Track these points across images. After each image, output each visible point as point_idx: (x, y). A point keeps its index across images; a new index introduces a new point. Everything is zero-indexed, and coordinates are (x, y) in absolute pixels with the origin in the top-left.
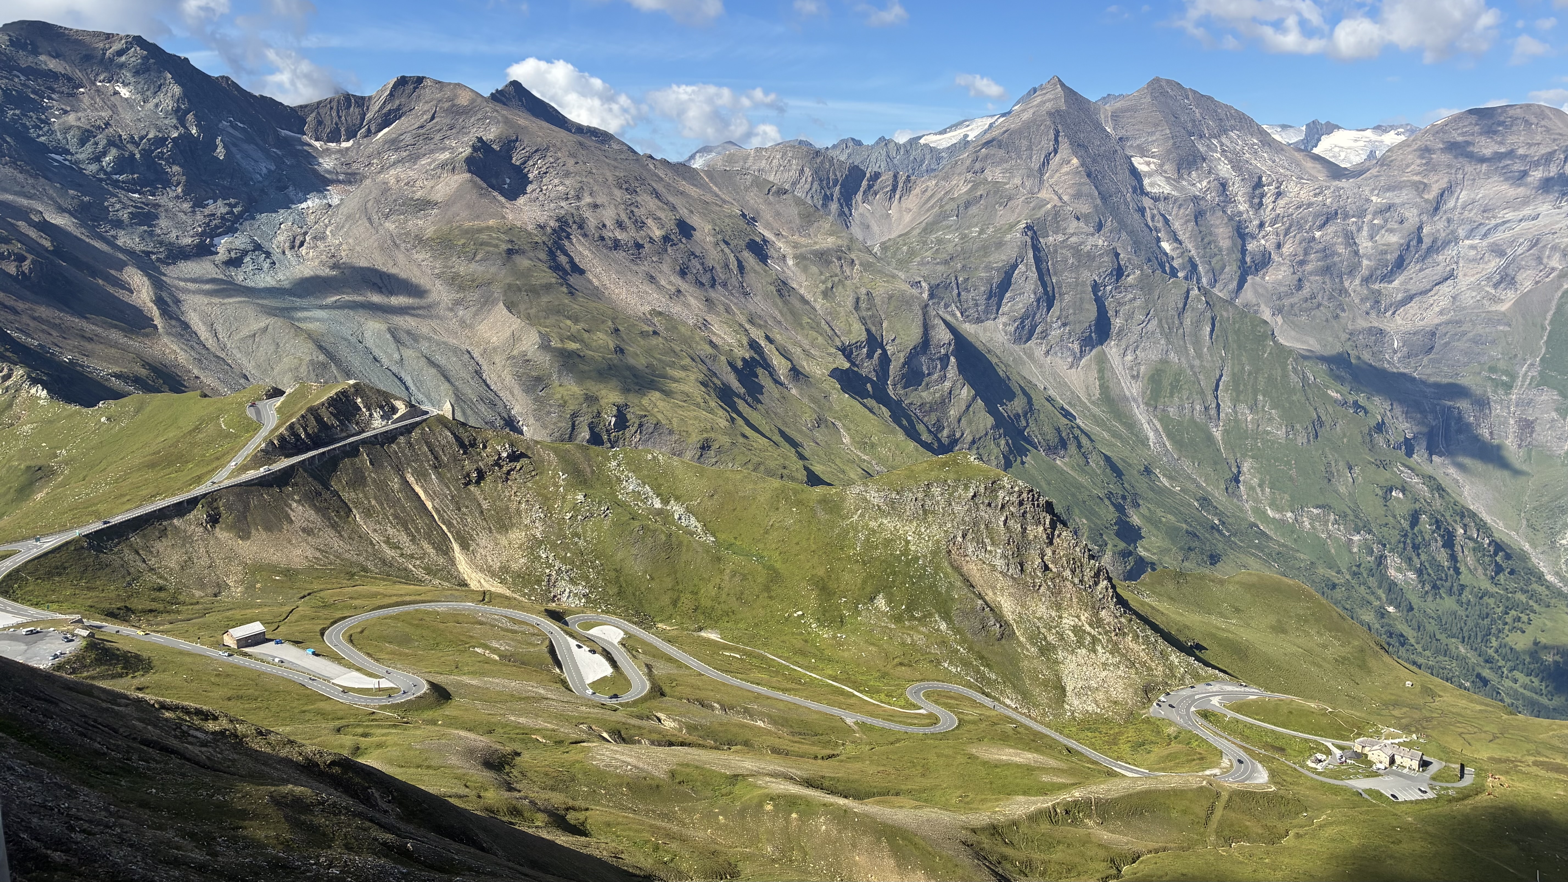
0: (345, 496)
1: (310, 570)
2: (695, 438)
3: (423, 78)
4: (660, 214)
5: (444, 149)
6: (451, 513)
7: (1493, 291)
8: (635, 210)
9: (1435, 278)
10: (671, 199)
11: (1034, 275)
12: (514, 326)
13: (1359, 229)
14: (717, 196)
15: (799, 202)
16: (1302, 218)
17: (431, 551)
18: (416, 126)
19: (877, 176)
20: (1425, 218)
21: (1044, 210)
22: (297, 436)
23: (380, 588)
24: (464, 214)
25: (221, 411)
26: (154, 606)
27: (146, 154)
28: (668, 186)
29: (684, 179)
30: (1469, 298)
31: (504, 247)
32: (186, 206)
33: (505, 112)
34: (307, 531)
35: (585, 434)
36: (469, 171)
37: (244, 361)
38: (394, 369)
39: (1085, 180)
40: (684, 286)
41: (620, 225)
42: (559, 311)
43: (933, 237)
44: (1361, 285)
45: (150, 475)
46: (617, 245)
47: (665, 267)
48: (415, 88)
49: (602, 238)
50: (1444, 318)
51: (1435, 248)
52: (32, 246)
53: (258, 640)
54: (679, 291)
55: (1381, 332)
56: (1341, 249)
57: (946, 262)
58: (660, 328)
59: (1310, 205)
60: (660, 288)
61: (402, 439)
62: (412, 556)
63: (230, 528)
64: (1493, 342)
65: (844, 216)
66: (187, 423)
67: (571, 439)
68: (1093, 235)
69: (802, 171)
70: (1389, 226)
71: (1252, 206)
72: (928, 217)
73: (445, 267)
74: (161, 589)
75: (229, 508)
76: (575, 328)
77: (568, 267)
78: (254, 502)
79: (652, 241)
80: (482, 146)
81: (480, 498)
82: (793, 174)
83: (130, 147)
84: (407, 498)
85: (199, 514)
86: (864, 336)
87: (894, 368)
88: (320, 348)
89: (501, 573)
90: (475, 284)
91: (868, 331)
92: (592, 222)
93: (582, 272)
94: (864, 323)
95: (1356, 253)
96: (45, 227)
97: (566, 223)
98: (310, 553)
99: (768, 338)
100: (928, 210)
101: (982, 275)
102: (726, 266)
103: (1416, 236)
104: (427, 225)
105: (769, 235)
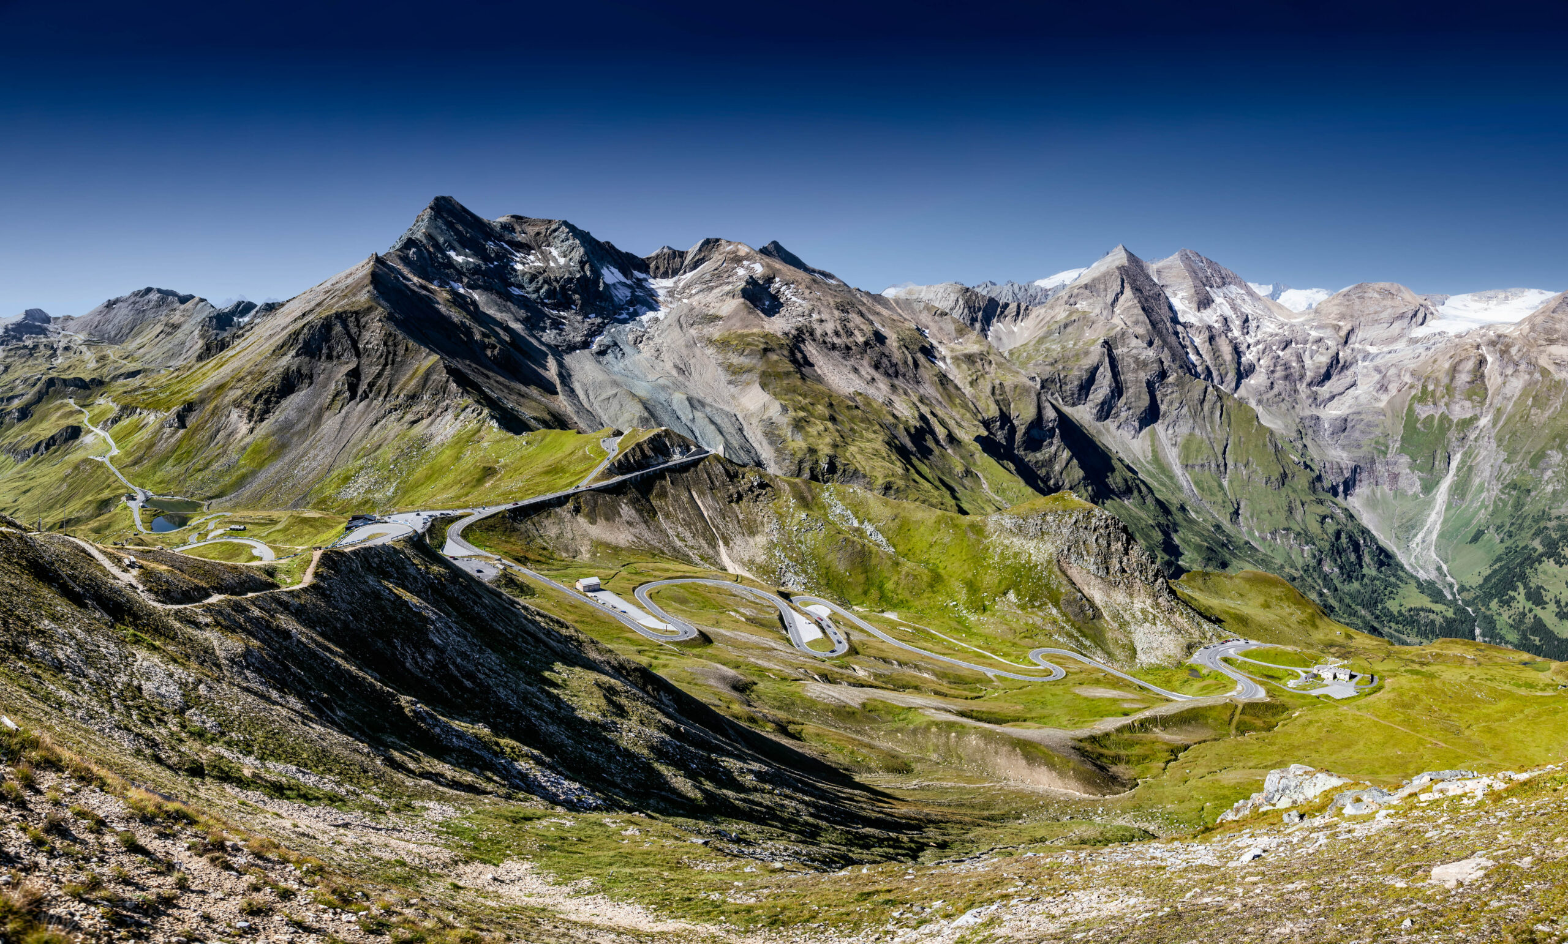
0: (654, 503)
1: (629, 549)
2: (880, 481)
3: (720, 239)
4: (863, 327)
5: (728, 283)
6: (718, 521)
7: (1376, 395)
8: (847, 324)
9: (1347, 384)
10: (871, 317)
11: (1109, 374)
12: (765, 400)
13: (1305, 352)
14: (901, 316)
15: (955, 321)
16: (1271, 344)
17: (706, 546)
18: (713, 269)
19: (1006, 305)
20: (1340, 347)
21: (1115, 331)
22: (629, 461)
23: (672, 566)
24: (738, 325)
25: (587, 443)
26: (540, 558)
27: (563, 287)
28: (869, 309)
29: (879, 305)
30: (1363, 399)
31: (762, 346)
32: (579, 318)
33: (768, 260)
34: (630, 523)
35: (806, 474)
36: (743, 297)
37: (602, 415)
38: (689, 424)
39: (1141, 312)
40: (877, 375)
41: (837, 333)
42: (794, 391)
43: (1043, 347)
44: (1306, 388)
45: (546, 478)
46: (834, 347)
47: (865, 363)
48: (715, 245)
49: (825, 342)
50: (1351, 411)
51: (1345, 367)
52: (500, 340)
53: (595, 589)
54: (873, 379)
55: (1318, 418)
56: (1294, 364)
57: (1052, 364)
58: (860, 404)
59: (1276, 335)
60: (861, 376)
61: (692, 469)
62: (692, 547)
63: (586, 516)
64: (1377, 426)
65: (984, 331)
66: (568, 448)
67: (798, 476)
68: (1146, 349)
69: (957, 301)
70: (1320, 351)
71: (1243, 334)
72: (1041, 333)
73: (724, 359)
74: (545, 549)
75: (586, 502)
76: (804, 402)
77: (801, 361)
78: (600, 501)
79: (857, 344)
80: (752, 281)
81: (738, 512)
82: (951, 303)
83: (555, 284)
84: (692, 508)
85: (570, 505)
86: (997, 414)
87: (1019, 436)
88: (646, 408)
89: (750, 564)
90: (742, 371)
91: (1000, 409)
92: (818, 332)
93: (812, 365)
94: (997, 402)
95: (1303, 367)
96: (507, 329)
97: (802, 331)
98: (630, 538)
99: (932, 413)
100: (1040, 329)
101: (1076, 374)
102: (906, 362)
103: (1336, 358)
104: (715, 331)
105: (935, 343)
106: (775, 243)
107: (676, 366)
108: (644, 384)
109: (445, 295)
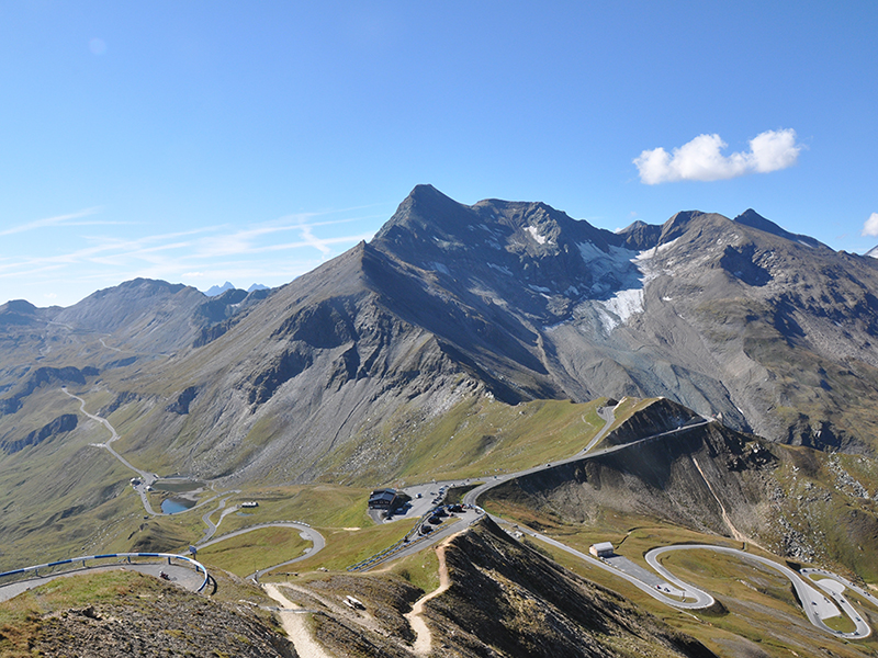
1: (633, 514)
3: (694, 211)
4: (852, 290)
5: (706, 254)
6: (720, 488)
8: (835, 289)
10: (861, 281)
12: (751, 366)
17: (709, 512)
18: (690, 240)
22: (630, 429)
23: (677, 531)
24: (719, 294)
25: (583, 412)
27: (542, 265)
29: (870, 267)
31: (745, 314)
33: (744, 229)
34: (634, 490)
35: (799, 440)
36: (722, 267)
37: (588, 383)
38: (675, 392)
41: (825, 299)
42: (781, 355)
47: (857, 327)
48: (689, 218)
49: (812, 309)
53: (609, 554)
54: (867, 344)
58: (854, 369)
60: (853, 341)
62: (694, 512)
63: (591, 482)
66: (564, 417)
67: (789, 443)
73: (706, 327)
75: (590, 470)
76: (792, 368)
77: (790, 328)
78: (603, 469)
79: (847, 308)
80: (730, 251)
81: (739, 479)
83: (535, 262)
84: (693, 474)
89: (754, 532)
90: (726, 338)
92: (804, 297)
93: (800, 331)
97: (786, 298)
98: (634, 503)
104: (696, 300)
106: (750, 211)
107: (657, 336)
108: (628, 353)
109: (432, 277)
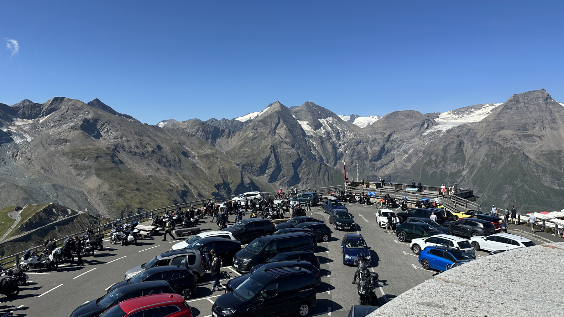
3: (64, 98)
4: (151, 143)
5: (72, 122)
7: (405, 163)
8: (142, 142)
9: (389, 160)
10: (155, 138)
11: (274, 161)
12: (100, 182)
13: (367, 146)
14: (171, 137)
15: (198, 138)
16: (351, 143)
18: (61, 114)
19: (223, 131)
20: (385, 143)
21: (276, 141)
22: (32, 222)
24: (80, 144)
29: (159, 132)
30: (399, 166)
31: (95, 155)
33: (94, 109)
36: (82, 129)
39: (288, 132)
41: (137, 147)
43: (242, 149)
44: (369, 162)
46: (136, 154)
48: (61, 101)
49: (130, 152)
50: (392, 172)
51: (388, 152)
54: (158, 169)
55: (376, 176)
56: (363, 152)
57: (247, 157)
58: (152, 181)
59: (353, 139)
60: (151, 167)
61: (70, 222)
64: (406, 178)
65: (213, 144)
68: (291, 149)
69: (199, 129)
70: (375, 145)
71: (337, 139)
72: (240, 143)
73: (73, 162)
79: (148, 152)
80: (86, 121)
82: (196, 130)
86: (222, 182)
90: (85, 168)
91: (223, 180)
92: (127, 146)
94: (222, 176)
95: (367, 153)
97: (117, 147)
99: (190, 183)
100: (240, 141)
101: (259, 161)
102: (175, 160)
103: (383, 148)
104: (66, 148)
105: (189, 149)
106: (97, 100)
107: (42, 168)
108: (23, 179)
